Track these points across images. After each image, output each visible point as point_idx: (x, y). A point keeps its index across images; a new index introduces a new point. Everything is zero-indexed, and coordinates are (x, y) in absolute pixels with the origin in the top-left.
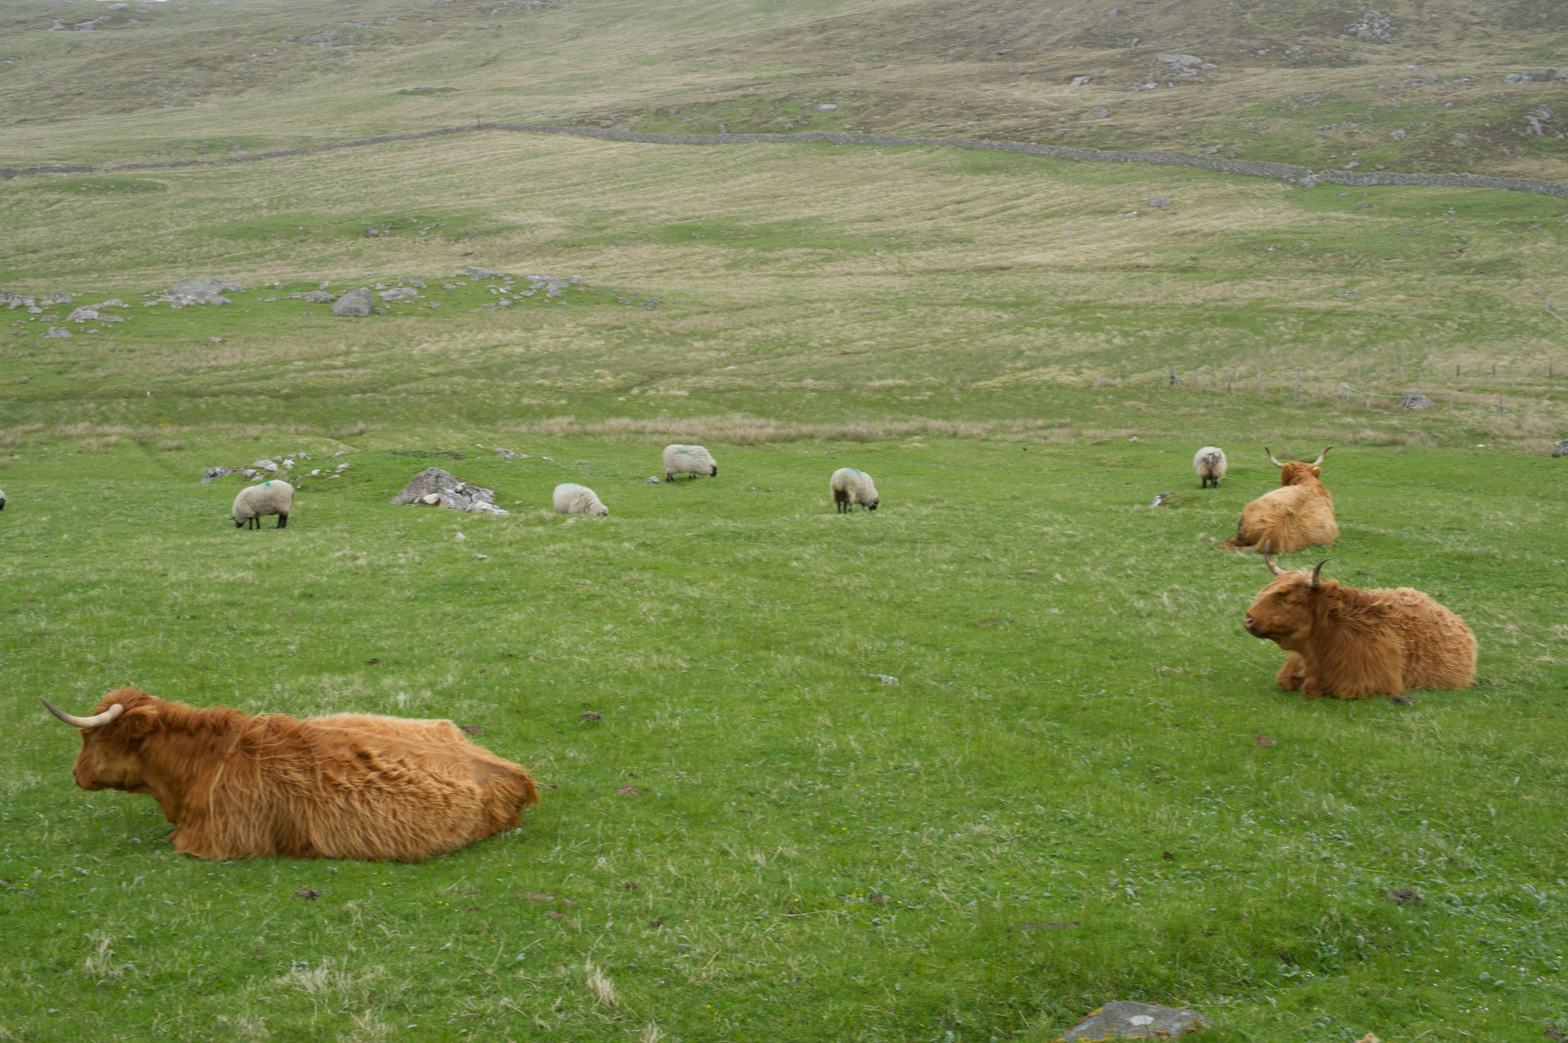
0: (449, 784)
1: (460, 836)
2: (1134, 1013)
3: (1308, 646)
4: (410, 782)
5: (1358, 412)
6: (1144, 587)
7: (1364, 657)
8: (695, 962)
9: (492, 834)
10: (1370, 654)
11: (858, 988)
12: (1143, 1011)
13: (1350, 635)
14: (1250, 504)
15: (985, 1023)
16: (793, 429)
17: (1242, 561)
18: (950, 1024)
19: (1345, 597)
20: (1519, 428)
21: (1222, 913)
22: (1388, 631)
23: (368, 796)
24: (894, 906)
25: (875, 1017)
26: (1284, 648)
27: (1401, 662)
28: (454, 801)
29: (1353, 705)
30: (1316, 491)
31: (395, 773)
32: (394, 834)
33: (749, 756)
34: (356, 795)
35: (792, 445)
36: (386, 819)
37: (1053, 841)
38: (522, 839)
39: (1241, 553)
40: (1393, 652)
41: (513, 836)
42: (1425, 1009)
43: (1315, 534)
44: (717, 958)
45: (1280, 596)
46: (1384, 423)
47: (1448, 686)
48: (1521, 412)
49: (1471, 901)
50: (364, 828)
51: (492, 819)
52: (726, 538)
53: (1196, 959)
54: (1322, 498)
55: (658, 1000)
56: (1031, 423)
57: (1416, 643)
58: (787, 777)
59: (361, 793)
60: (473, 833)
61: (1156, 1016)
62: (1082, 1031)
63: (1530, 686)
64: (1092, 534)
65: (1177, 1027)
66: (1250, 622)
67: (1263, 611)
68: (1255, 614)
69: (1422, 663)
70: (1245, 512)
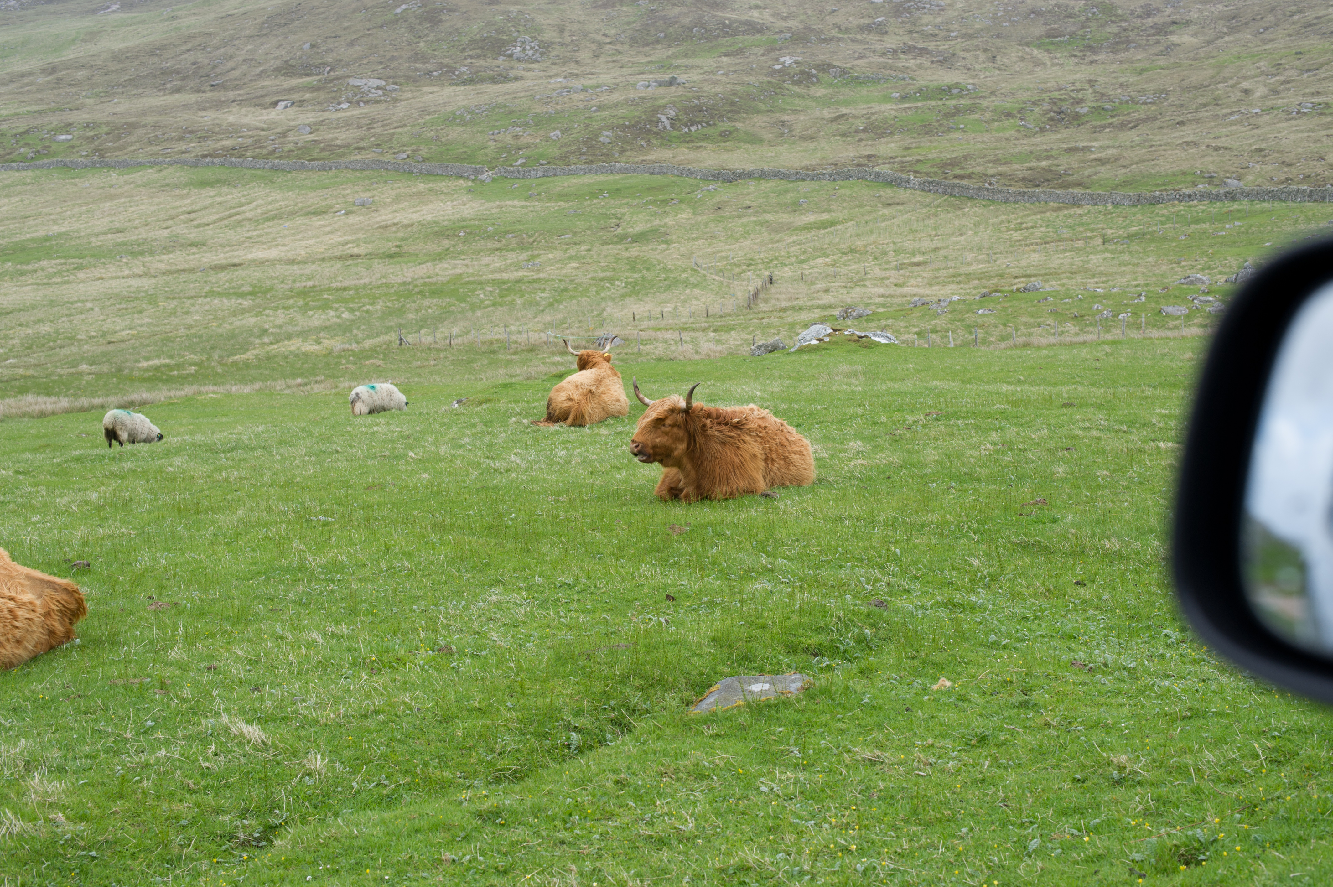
0: (11, 599)
3: (685, 460)
7: (732, 463)
8: (315, 709)
9: (52, 648)
10: (736, 460)
11: (476, 709)
13: (718, 447)
15: (597, 724)
24: (462, 654)
27: (762, 464)
28: (18, 614)
30: (609, 372)
33: (249, 576)
38: (82, 648)
40: (754, 456)
43: (613, 407)
45: (659, 422)
51: (51, 633)
54: (615, 378)
57: (770, 448)
58: (295, 585)
61: (771, 683)
62: (711, 703)
63: (860, 479)
64: (418, 428)
65: (795, 687)
66: (637, 447)
67: (647, 436)
68: (640, 439)
69: (776, 465)
70: (552, 394)
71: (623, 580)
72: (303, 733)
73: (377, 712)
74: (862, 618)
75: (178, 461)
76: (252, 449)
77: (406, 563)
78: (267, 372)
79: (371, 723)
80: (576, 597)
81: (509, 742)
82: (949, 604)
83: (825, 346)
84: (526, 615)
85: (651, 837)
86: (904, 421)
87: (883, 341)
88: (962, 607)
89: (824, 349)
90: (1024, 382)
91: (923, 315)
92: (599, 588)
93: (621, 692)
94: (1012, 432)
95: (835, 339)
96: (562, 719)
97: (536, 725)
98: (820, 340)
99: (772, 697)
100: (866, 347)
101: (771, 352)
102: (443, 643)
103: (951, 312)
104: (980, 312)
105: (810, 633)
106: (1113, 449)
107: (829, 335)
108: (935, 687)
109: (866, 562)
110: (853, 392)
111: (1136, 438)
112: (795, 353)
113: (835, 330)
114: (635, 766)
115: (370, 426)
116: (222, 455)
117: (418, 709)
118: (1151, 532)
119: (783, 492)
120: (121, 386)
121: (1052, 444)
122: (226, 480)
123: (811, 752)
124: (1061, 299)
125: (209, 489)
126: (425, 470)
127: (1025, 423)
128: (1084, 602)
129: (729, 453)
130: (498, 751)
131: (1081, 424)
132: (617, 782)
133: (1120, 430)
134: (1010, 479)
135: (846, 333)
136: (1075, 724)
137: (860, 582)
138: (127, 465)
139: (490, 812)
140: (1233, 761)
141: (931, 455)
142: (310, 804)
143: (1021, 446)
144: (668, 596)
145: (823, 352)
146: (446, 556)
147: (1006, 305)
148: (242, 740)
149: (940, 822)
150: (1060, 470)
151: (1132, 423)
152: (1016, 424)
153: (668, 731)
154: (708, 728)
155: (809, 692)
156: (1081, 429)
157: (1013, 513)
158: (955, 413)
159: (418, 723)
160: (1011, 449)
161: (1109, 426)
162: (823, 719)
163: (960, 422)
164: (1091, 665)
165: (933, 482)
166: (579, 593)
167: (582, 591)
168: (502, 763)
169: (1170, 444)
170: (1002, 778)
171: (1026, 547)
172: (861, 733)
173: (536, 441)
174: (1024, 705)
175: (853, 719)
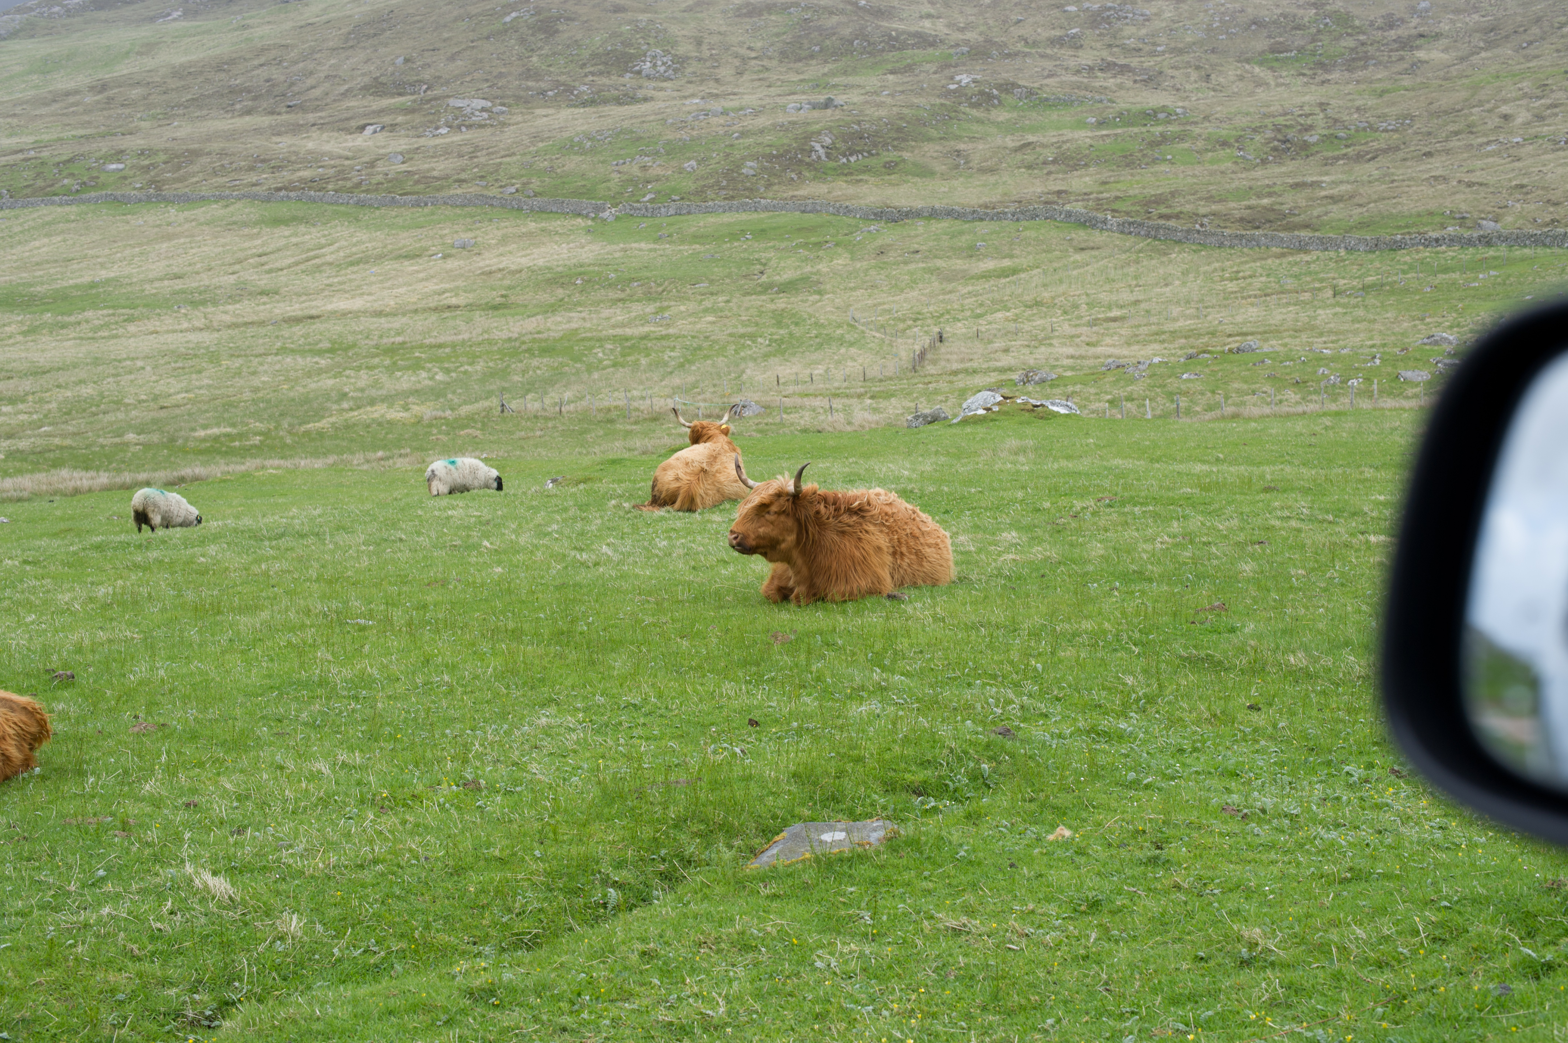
2: (823, 832)
3: (795, 554)
6: (579, 544)
7: (853, 558)
8: (304, 856)
9: (7, 778)
10: (857, 554)
11: (496, 859)
12: (832, 829)
13: (836, 538)
14: (663, 464)
19: (825, 499)
24: (493, 789)
26: (772, 560)
27: (888, 559)
33: (259, 691)
37: (626, 725)
38: (43, 778)
40: (879, 549)
41: (31, 777)
45: (763, 508)
51: (6, 760)
54: (733, 454)
55: (279, 893)
58: (311, 703)
61: (846, 831)
62: (773, 855)
63: (1009, 578)
64: (500, 513)
65: (875, 837)
66: (735, 538)
67: (748, 525)
68: (740, 529)
69: (907, 560)
70: (658, 473)
71: (701, 701)
72: (283, 887)
73: (376, 862)
74: (980, 749)
75: (212, 549)
76: (303, 536)
77: (446, 678)
78: (345, 444)
79: (367, 876)
80: (642, 720)
81: (532, 900)
82: (1094, 732)
83: (993, 416)
84: (577, 742)
85: (671, 1024)
86: (1071, 508)
87: (1063, 411)
88: (1107, 736)
89: (992, 420)
90: (1224, 461)
91: (1118, 381)
92: (671, 710)
93: (675, 839)
94: (1196, 521)
95: (1005, 408)
96: (600, 872)
97: (565, 879)
98: (988, 409)
99: (846, 850)
100: (1042, 418)
101: (930, 423)
102: (470, 777)
103: (1150, 377)
104: (1185, 376)
105: (914, 768)
106: (1314, 543)
107: (999, 404)
108: (1051, 837)
109: (1000, 679)
110: (1018, 472)
111: (1342, 530)
112: (958, 424)
113: (1005, 398)
114: (669, 933)
115: (445, 509)
116: (267, 543)
117: (426, 858)
118: (1347, 644)
119: (914, 593)
120: (173, 459)
121: (1241, 537)
122: (266, 574)
123: (885, 918)
124: (1281, 362)
125: (242, 584)
126: (499, 563)
127: (1214, 511)
128: (1255, 730)
129: (848, 545)
130: (517, 911)
131: (1279, 513)
132: (644, 953)
133: (1324, 521)
134: (1188, 578)
135: (1019, 401)
136: (1211, 886)
137: (988, 704)
138: (153, 554)
139: (483, 990)
140: (1386, 939)
141: (1097, 549)
142: (279, 975)
143: (1205, 539)
144: (750, 720)
145: (991, 424)
146: (495, 669)
147: (1216, 368)
148: (206, 895)
149: (1025, 1010)
150: (1248, 568)
151: (1339, 512)
152: (1202, 512)
153: (718, 889)
154: (765, 887)
155: (892, 843)
156: (1278, 518)
157: (1183, 621)
158: (1132, 498)
159: (423, 875)
160: (1192, 542)
161: (1312, 515)
162: (906, 876)
163: (1136, 509)
164: (1245, 811)
165: (1094, 582)
166: (646, 715)
167: (650, 714)
168: (519, 926)
169: (1382, 538)
170: (1110, 954)
171: (1193, 662)
172: (951, 895)
173: (635, 529)
174: (1153, 861)
175: (942, 877)
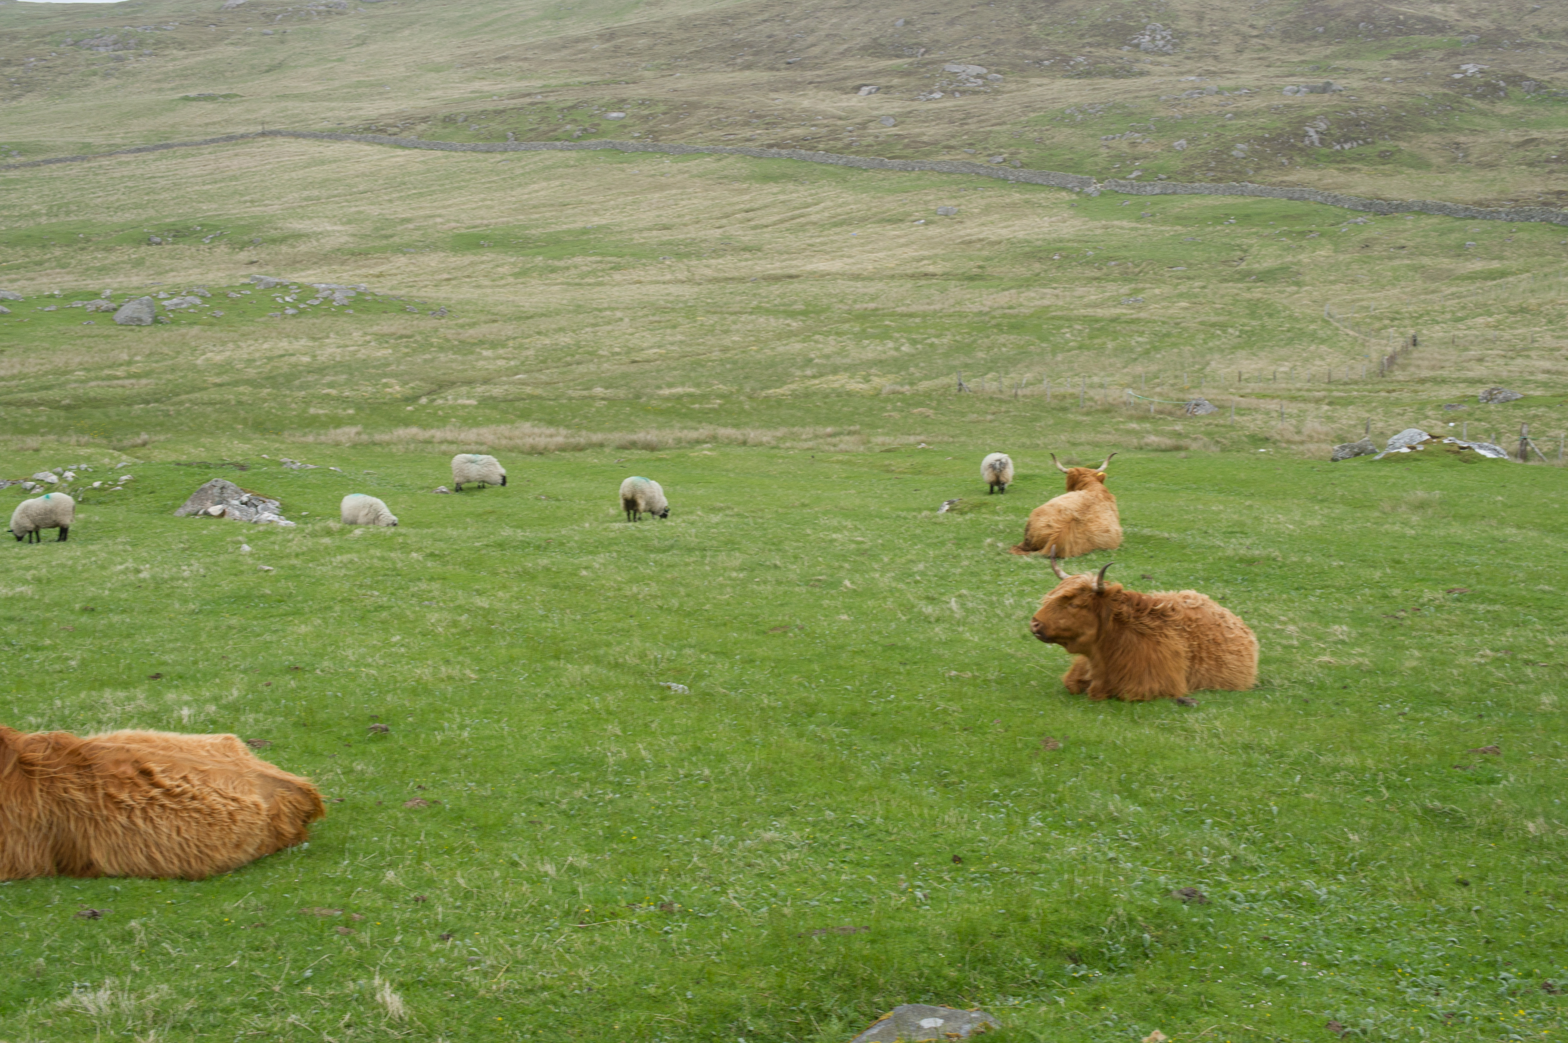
0: (234, 800)
1: (246, 852)
2: (924, 1016)
3: (1094, 649)
4: (194, 798)
5: (1142, 419)
6: (932, 593)
7: (1148, 660)
8: (485, 975)
9: (279, 850)
10: (1154, 656)
11: (650, 997)
12: (933, 1014)
13: (1135, 639)
14: (1037, 510)
15: (777, 1029)
16: (582, 438)
17: (1029, 566)
18: (742, 1031)
19: (1128, 599)
20: (1299, 432)
21: (1010, 914)
22: (1171, 633)
23: (151, 813)
24: (684, 913)
25: (667, 1025)
26: (1072, 651)
27: (1185, 664)
28: (239, 818)
29: (1138, 708)
30: (1101, 496)
31: (178, 790)
32: (178, 851)
33: (539, 767)
34: (138, 813)
35: (581, 454)
36: (169, 837)
37: (843, 847)
38: (309, 854)
39: (1028, 558)
40: (1176, 654)
41: (300, 851)
42: (1210, 1005)
43: (1100, 539)
44: (508, 970)
45: (1066, 600)
46: (1168, 428)
47: (1231, 687)
48: (1301, 417)
49: (1254, 898)
50: (147, 846)
51: (278, 834)
52: (516, 548)
53: (985, 961)
54: (1107, 503)
55: (448, 1013)
56: (821, 430)
57: (1199, 645)
58: (578, 786)
59: (144, 810)
60: (259, 848)
61: (946, 1018)
63: (1311, 686)
65: (966, 1029)
66: (1037, 625)
67: (1050, 614)
68: (1042, 617)
69: (1205, 666)
70: (1032, 517)
72: (454, 1006)
82: (1289, 896)
83: (1417, 456)
86: (1418, 598)
87: (1490, 455)
88: (1299, 902)
89: (1415, 460)
92: (890, 834)
93: (818, 992)
95: (1430, 448)
96: (738, 1020)
97: (704, 1024)
98: (1412, 448)
100: (1466, 461)
101: (1354, 456)
107: (1425, 443)
109: (1233, 819)
112: (1380, 461)
119: (1207, 698)
120: (633, 418)
126: (849, 609)
134: (1486, 705)
135: (1446, 441)
143: (1526, 656)
144: (954, 856)
145: (1414, 464)
148: (381, 1011)
152: (1544, 619)
158: (1485, 591)
159: (581, 1006)
160: (1514, 658)
165: (1390, 701)
166: (866, 837)
167: (870, 836)
173: (995, 577)
